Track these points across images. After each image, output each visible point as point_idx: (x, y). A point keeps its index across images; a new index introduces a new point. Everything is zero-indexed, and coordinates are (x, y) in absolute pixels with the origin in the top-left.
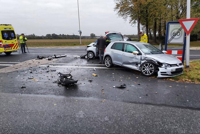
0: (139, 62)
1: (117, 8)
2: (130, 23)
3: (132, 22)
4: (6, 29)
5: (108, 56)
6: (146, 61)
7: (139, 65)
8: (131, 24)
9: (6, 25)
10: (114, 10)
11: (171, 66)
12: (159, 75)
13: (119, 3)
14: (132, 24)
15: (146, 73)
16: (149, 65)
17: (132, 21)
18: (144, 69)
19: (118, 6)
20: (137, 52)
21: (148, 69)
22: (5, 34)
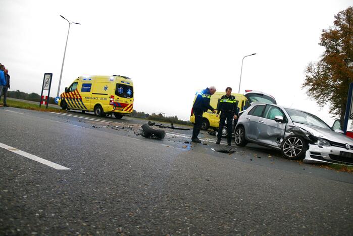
0: (282, 134)
1: (307, 84)
2: (330, 112)
3: (335, 111)
4: (123, 82)
5: (241, 125)
6: (293, 134)
7: (282, 140)
8: (331, 115)
9: (125, 77)
10: (302, 86)
11: (332, 145)
12: (308, 157)
13: (312, 77)
14: (335, 115)
15: (289, 153)
16: (297, 140)
17: (335, 109)
18: (287, 146)
19: (309, 80)
20: (281, 118)
21: (293, 147)
22: (121, 89)
